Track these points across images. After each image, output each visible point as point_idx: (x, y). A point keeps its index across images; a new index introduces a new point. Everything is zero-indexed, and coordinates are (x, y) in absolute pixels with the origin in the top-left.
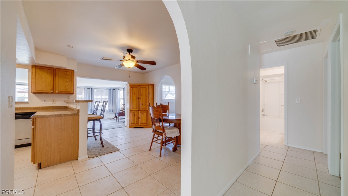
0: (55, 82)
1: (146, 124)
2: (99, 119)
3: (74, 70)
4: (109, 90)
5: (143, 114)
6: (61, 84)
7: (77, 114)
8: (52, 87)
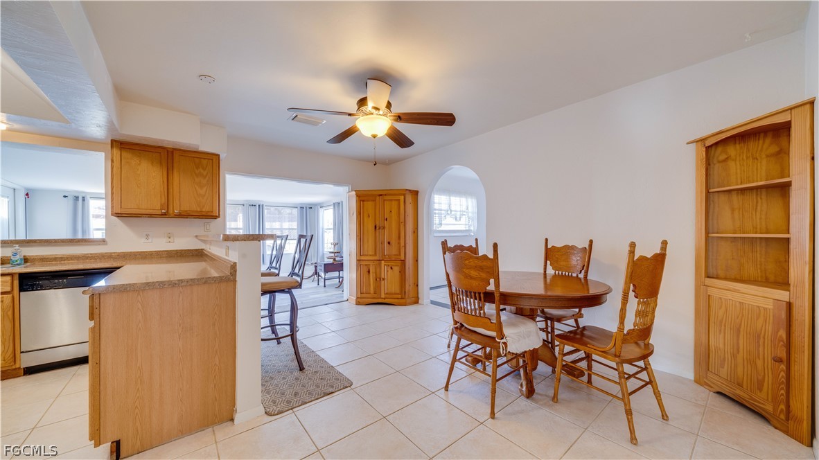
0: (170, 187)
1: (400, 296)
2: (287, 289)
3: (219, 155)
4: (299, 208)
5: (391, 268)
6: (187, 192)
7: (230, 277)
8: (164, 200)
